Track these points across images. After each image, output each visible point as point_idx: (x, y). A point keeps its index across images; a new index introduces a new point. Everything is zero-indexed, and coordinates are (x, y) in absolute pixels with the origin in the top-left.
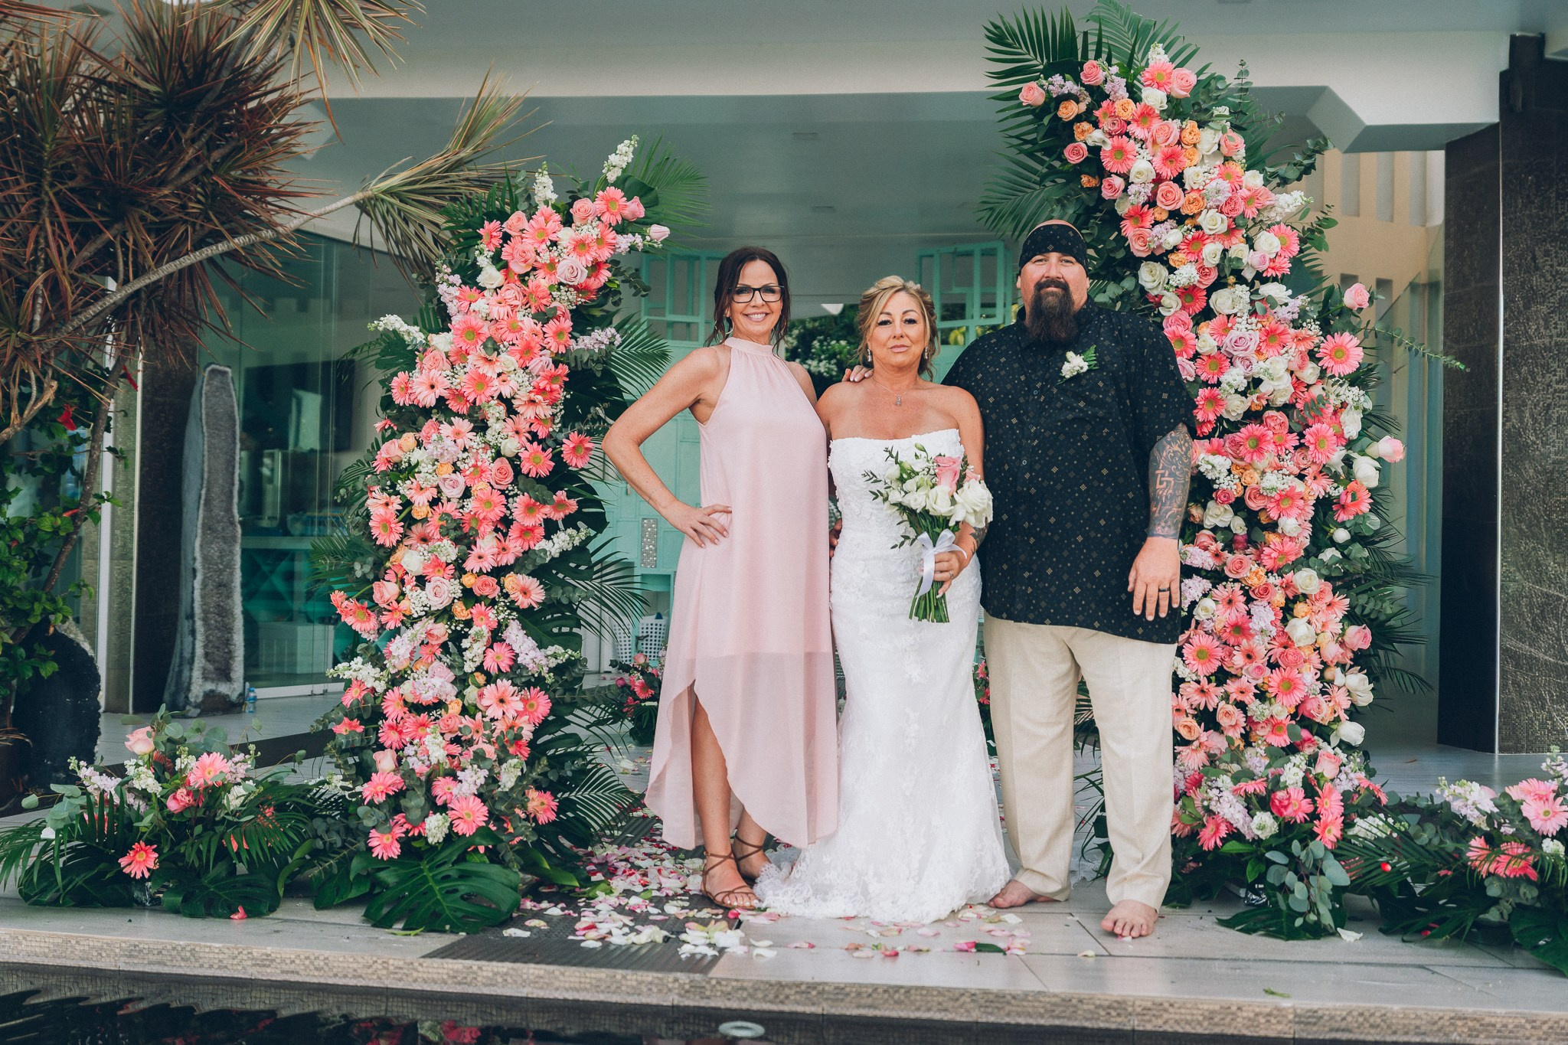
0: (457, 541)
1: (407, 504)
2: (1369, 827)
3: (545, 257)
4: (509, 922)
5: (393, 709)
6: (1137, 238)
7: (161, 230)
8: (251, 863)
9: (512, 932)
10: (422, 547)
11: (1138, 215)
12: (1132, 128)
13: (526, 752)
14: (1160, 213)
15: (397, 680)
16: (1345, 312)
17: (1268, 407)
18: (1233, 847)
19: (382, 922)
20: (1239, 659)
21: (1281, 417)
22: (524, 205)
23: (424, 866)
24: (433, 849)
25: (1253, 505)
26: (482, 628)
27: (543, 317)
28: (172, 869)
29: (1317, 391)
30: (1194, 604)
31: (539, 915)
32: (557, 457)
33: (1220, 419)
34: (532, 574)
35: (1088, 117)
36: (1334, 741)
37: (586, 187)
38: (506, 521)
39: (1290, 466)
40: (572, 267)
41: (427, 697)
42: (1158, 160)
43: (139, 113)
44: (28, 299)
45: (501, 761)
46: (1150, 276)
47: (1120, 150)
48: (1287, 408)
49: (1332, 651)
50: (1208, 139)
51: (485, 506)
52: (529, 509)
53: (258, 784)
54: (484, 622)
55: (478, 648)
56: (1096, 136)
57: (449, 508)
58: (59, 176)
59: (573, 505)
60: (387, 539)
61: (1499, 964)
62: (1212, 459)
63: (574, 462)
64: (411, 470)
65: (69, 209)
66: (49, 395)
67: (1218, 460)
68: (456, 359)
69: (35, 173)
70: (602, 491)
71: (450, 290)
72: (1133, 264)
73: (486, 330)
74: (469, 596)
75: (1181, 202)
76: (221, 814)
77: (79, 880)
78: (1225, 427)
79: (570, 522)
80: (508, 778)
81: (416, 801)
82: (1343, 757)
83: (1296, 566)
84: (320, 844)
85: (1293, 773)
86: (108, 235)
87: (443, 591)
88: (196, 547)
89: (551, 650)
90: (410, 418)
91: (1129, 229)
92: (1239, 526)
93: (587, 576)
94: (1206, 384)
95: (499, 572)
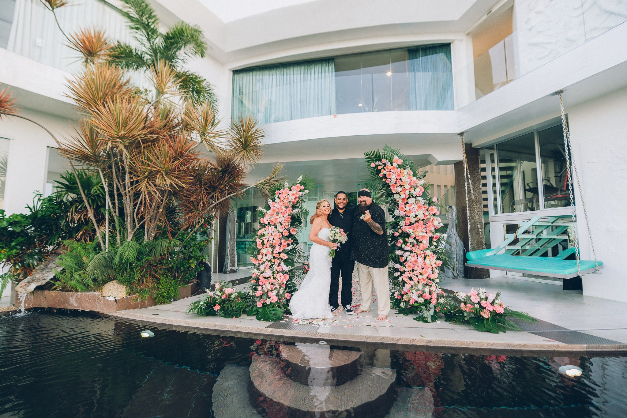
0: (272, 248)
1: (263, 241)
2: (442, 300)
3: (287, 197)
4: (281, 319)
5: (261, 278)
6: (394, 190)
7: (222, 192)
8: (236, 309)
9: (282, 321)
10: (266, 249)
11: (393, 185)
12: (391, 170)
13: (285, 286)
14: (398, 184)
15: (262, 273)
16: (433, 202)
17: (419, 220)
18: (416, 304)
19: (259, 319)
20: (416, 267)
21: (422, 222)
22: (283, 188)
23: (266, 308)
24: (268, 305)
25: (417, 238)
26: (276, 263)
27: (287, 207)
28: (222, 309)
29: (428, 217)
30: (407, 257)
31: (287, 317)
32: (289, 232)
33: (410, 223)
34: (286, 253)
35: (383, 168)
36: (435, 282)
37: (294, 184)
38: (281, 244)
39: (424, 231)
40: (292, 198)
41: (267, 276)
42: (396, 176)
43: (218, 172)
44: (199, 206)
45: (280, 288)
46: (396, 196)
47: (389, 174)
48: (423, 220)
49: (434, 265)
50: (406, 172)
51: (277, 242)
52: (285, 242)
53: (237, 293)
54: (277, 262)
55: (276, 267)
56: (385, 172)
57: (271, 242)
58: (204, 184)
59: (292, 241)
60: (260, 247)
61: (467, 328)
62: (409, 230)
63: (292, 233)
64: (264, 235)
65: (206, 190)
66: (203, 222)
67: (410, 230)
68: (271, 215)
69: (201, 184)
70: (298, 238)
71: (270, 203)
72: (393, 194)
73: (277, 210)
74: (274, 257)
75: (401, 183)
76: (231, 299)
77: (206, 312)
78: (411, 224)
79: (292, 244)
80: (281, 291)
81: (265, 297)
82: (437, 285)
83: (426, 249)
84: (248, 304)
85: (427, 289)
86: (212, 194)
87: (270, 257)
88: (229, 243)
89: (289, 267)
90: (264, 226)
91: (392, 188)
92: (415, 242)
93: (295, 253)
94: (407, 216)
95: (279, 253)
